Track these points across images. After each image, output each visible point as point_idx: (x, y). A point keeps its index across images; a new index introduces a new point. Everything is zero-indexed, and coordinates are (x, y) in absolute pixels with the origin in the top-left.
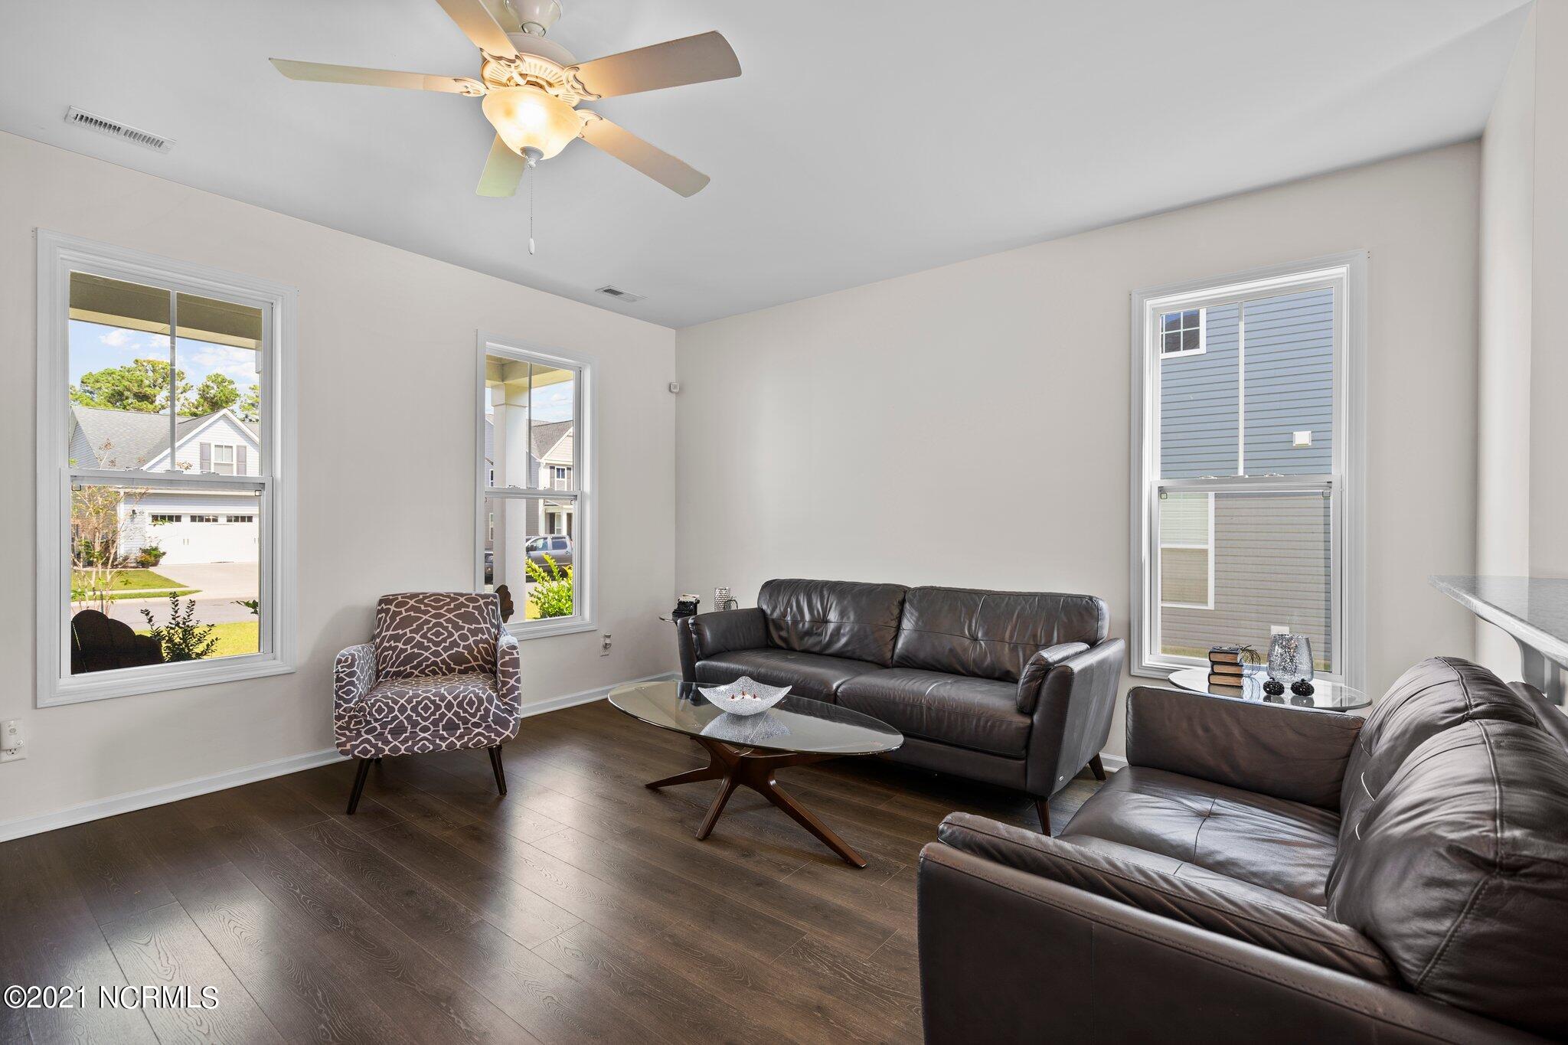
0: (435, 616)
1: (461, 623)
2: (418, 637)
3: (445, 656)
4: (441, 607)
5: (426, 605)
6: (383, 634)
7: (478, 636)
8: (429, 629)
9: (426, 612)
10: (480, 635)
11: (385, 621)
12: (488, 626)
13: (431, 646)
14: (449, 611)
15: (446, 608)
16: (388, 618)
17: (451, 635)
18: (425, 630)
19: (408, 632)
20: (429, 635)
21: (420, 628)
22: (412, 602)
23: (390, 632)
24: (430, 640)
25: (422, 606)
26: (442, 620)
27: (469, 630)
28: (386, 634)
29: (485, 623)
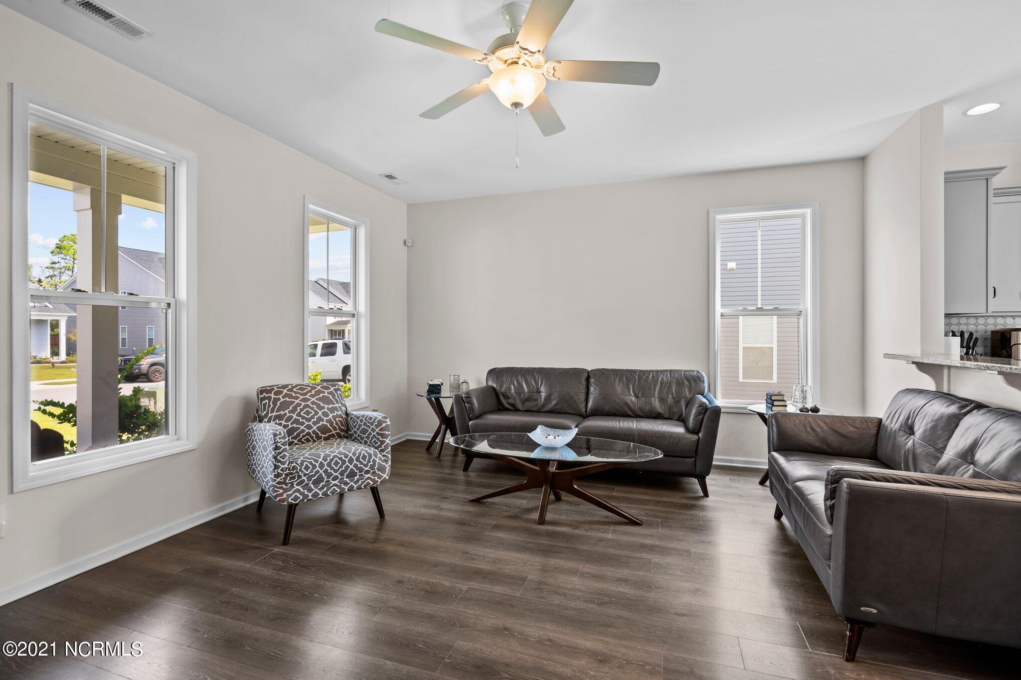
0: (303, 400)
1: (322, 405)
2: (295, 416)
3: (315, 428)
4: (306, 394)
5: (296, 393)
6: (270, 415)
7: (334, 413)
8: (302, 410)
9: (297, 398)
10: (336, 412)
11: (269, 406)
12: (340, 405)
13: (305, 422)
14: (312, 396)
15: (309, 394)
16: (271, 403)
17: (317, 413)
18: (299, 410)
19: (287, 413)
20: (302, 414)
21: (295, 409)
22: (285, 391)
23: (275, 414)
24: (303, 418)
25: (293, 393)
26: (308, 403)
27: (328, 409)
28: (271, 415)
29: (338, 403)
